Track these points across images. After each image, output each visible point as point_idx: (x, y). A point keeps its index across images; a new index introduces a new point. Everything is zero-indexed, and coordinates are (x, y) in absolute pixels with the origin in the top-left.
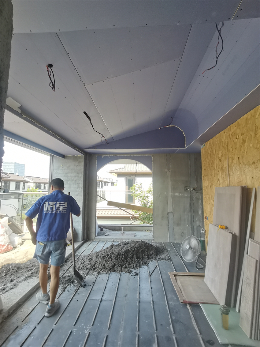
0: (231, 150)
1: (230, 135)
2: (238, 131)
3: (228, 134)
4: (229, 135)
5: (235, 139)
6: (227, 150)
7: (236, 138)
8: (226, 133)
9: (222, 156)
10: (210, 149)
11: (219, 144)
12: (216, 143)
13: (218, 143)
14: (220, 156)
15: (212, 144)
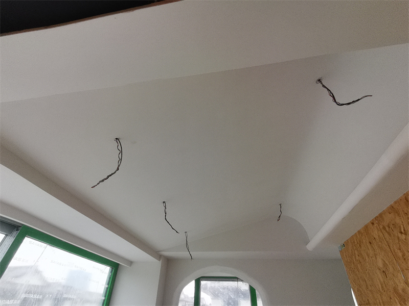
0: (400, 254)
1: (387, 228)
2: (398, 220)
3: (381, 227)
4: (384, 228)
5: (399, 233)
6: (390, 254)
7: (401, 233)
8: (376, 225)
9: (385, 264)
10: (356, 252)
11: (371, 243)
12: (364, 241)
13: (368, 242)
14: (380, 264)
15: (356, 243)
